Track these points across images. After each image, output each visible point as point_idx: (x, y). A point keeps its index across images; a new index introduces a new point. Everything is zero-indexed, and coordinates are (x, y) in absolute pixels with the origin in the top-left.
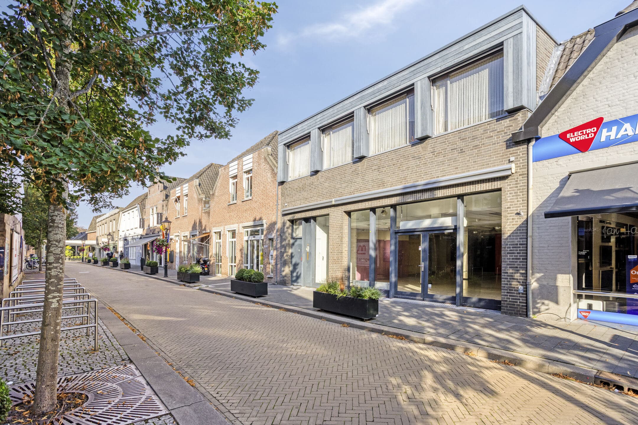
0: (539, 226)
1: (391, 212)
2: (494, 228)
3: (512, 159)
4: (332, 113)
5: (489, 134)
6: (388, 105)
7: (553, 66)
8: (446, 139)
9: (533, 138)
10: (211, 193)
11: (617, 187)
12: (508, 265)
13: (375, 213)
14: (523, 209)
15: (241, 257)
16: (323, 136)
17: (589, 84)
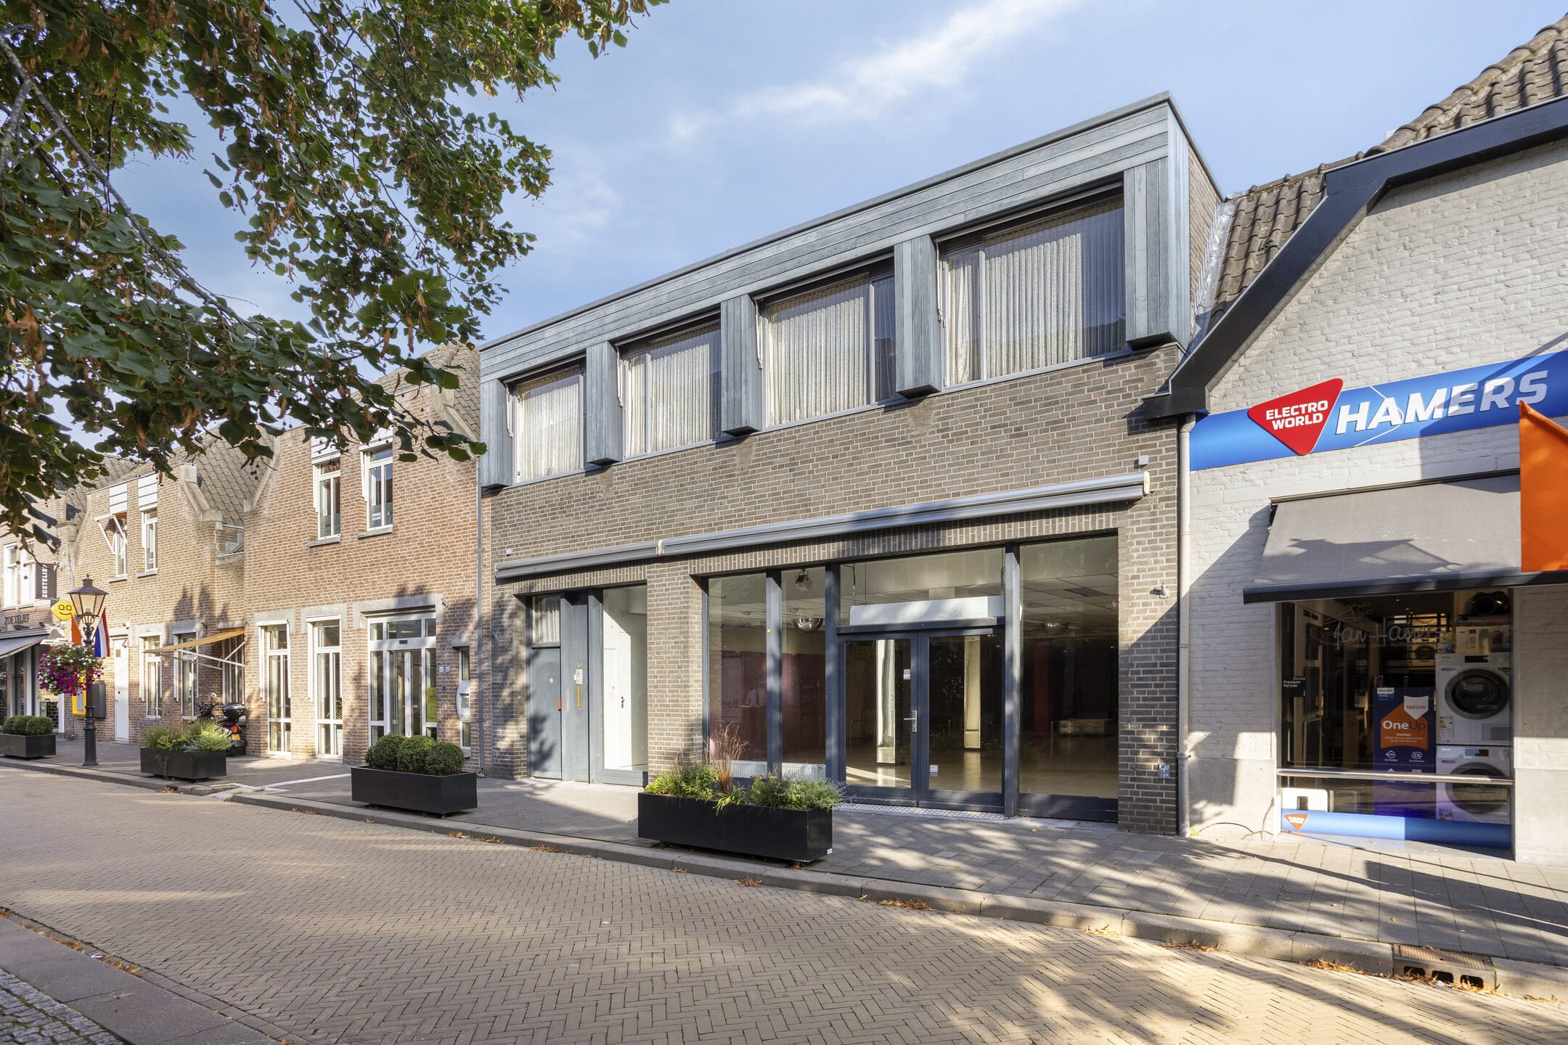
0: (1206, 621)
1: (828, 580)
2: (1044, 626)
3: (1144, 460)
4: (652, 303)
5: (1085, 394)
6: (814, 297)
7: (1215, 248)
8: (977, 400)
9: (1190, 414)
10: (247, 509)
11: (1386, 537)
12: (1133, 713)
13: (779, 582)
14: (1168, 582)
15: (359, 698)
16: (622, 365)
17: (1313, 300)
